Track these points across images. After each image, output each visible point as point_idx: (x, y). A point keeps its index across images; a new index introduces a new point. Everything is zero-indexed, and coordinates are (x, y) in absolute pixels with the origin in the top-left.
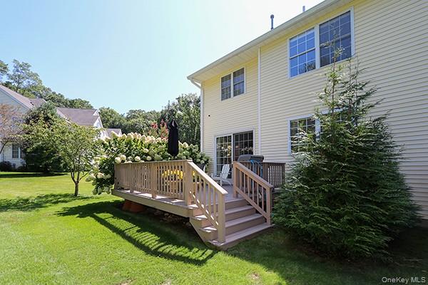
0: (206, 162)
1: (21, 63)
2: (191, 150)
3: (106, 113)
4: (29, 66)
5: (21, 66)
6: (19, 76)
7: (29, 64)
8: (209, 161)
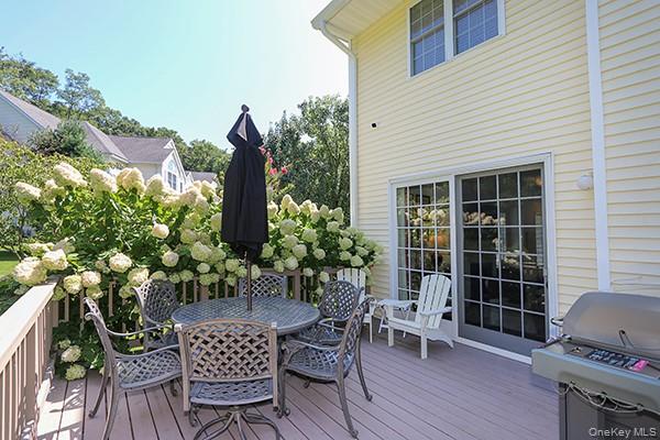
0: (367, 259)
1: (76, 75)
2: (322, 223)
3: (201, 148)
4: (88, 79)
5: (76, 78)
6: (73, 93)
7: (89, 75)
8: (377, 257)
